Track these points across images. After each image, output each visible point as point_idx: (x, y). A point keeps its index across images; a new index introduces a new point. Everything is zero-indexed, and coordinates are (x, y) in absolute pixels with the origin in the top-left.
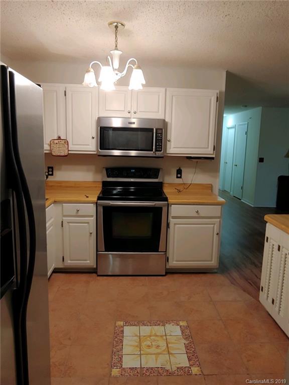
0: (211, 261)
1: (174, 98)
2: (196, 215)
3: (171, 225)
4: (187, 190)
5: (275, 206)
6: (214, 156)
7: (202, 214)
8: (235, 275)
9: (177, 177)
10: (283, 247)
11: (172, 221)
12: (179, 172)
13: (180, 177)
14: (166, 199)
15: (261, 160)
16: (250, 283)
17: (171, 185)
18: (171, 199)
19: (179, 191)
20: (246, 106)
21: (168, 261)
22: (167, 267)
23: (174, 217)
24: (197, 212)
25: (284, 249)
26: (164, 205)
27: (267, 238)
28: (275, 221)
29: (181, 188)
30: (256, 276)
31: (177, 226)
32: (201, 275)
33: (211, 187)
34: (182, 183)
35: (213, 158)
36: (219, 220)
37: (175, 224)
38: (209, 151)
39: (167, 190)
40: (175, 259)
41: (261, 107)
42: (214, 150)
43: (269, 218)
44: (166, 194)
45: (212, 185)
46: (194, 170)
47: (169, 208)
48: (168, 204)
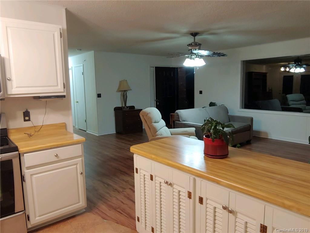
0: (79, 202)
1: (8, 29)
2: (55, 159)
3: (27, 178)
4: (39, 133)
5: (115, 132)
6: (65, 94)
7: (62, 157)
8: (104, 207)
9: (25, 120)
10: (156, 176)
11: (27, 173)
12: (27, 115)
13: (29, 120)
14: (16, 149)
15: (99, 96)
16: (118, 212)
17: (19, 130)
18: (23, 148)
19: (30, 136)
20: (81, 50)
21: (29, 220)
22: (29, 226)
23: (28, 168)
24: (57, 156)
25: (157, 178)
26: (15, 157)
27: (137, 169)
28: (143, 152)
29: (32, 132)
30: (122, 202)
31: (35, 176)
32: (70, 220)
33: (64, 126)
34: (33, 126)
35: (64, 96)
36: (81, 159)
37: (31, 175)
38: (59, 89)
39: (13, 137)
40: (37, 215)
41: (93, 52)
42: (64, 88)
43: (135, 150)
44: (14, 141)
45: (65, 123)
46: (44, 110)
47: (21, 158)
48: (19, 154)
